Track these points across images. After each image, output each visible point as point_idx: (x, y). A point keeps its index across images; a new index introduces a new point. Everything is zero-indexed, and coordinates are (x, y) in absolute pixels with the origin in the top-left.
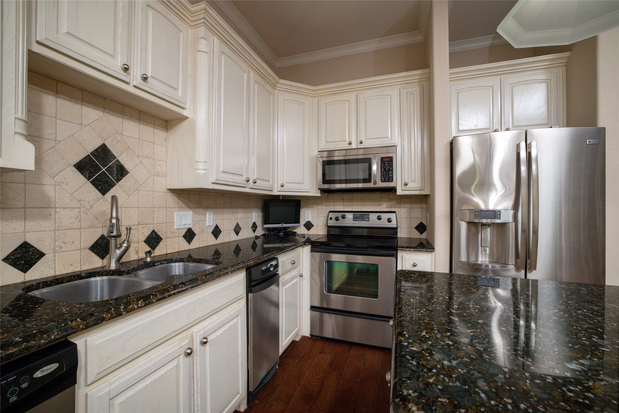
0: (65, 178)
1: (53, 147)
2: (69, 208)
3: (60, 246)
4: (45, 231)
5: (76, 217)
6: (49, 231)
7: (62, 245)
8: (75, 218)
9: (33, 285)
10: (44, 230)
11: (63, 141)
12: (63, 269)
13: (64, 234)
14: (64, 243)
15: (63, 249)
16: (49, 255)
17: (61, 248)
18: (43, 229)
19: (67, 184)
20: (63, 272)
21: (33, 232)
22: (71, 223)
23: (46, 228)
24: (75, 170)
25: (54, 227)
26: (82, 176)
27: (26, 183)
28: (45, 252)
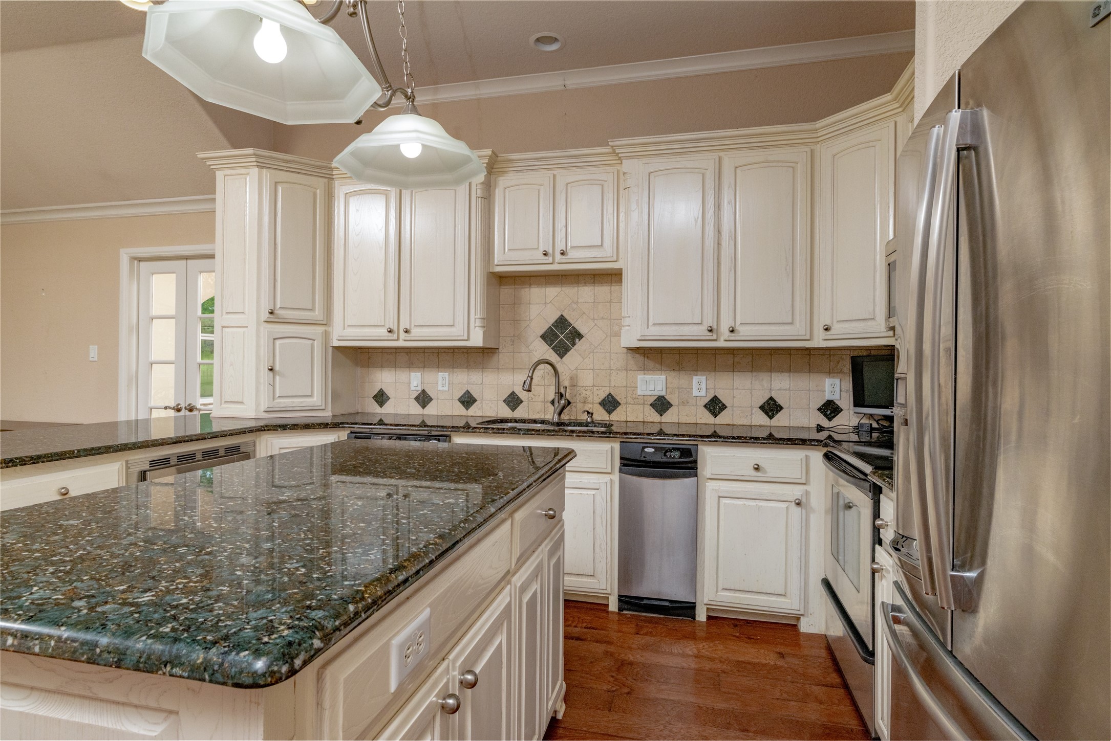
0: (533, 348)
1: (528, 325)
11: (534, 319)
15: (533, 399)
19: (536, 351)
21: (517, 384)
24: (540, 340)
26: (546, 344)
27: (514, 352)
28: (523, 400)
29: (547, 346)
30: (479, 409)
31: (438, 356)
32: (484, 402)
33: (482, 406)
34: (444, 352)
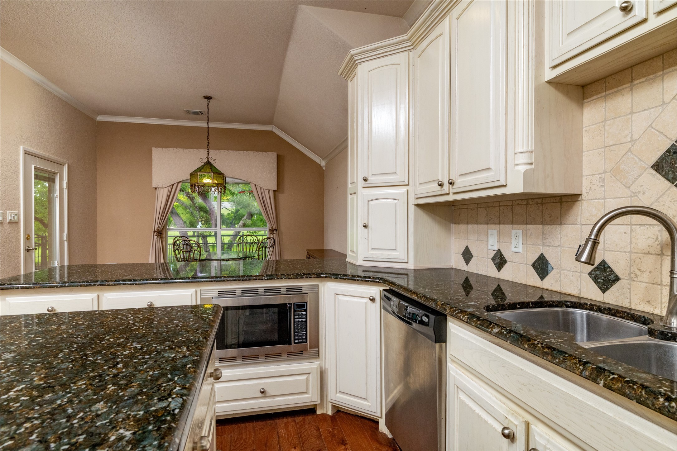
0: (641, 186)
1: (629, 150)
2: (647, 225)
3: (635, 272)
4: (620, 252)
5: (655, 238)
6: (624, 252)
7: (638, 273)
8: (653, 238)
9: (587, 304)
10: (620, 250)
11: (639, 139)
12: (639, 304)
13: (640, 259)
14: (640, 270)
15: (639, 279)
16: (624, 281)
17: (637, 276)
18: (618, 249)
19: (644, 193)
20: (638, 307)
21: (610, 251)
22: (649, 246)
23: (621, 248)
24: (654, 172)
25: (629, 249)
26: (663, 179)
27: (605, 198)
28: (620, 276)
29: (666, 182)
30: (557, 281)
31: (512, 209)
32: (562, 272)
33: (560, 277)
34: (518, 204)
